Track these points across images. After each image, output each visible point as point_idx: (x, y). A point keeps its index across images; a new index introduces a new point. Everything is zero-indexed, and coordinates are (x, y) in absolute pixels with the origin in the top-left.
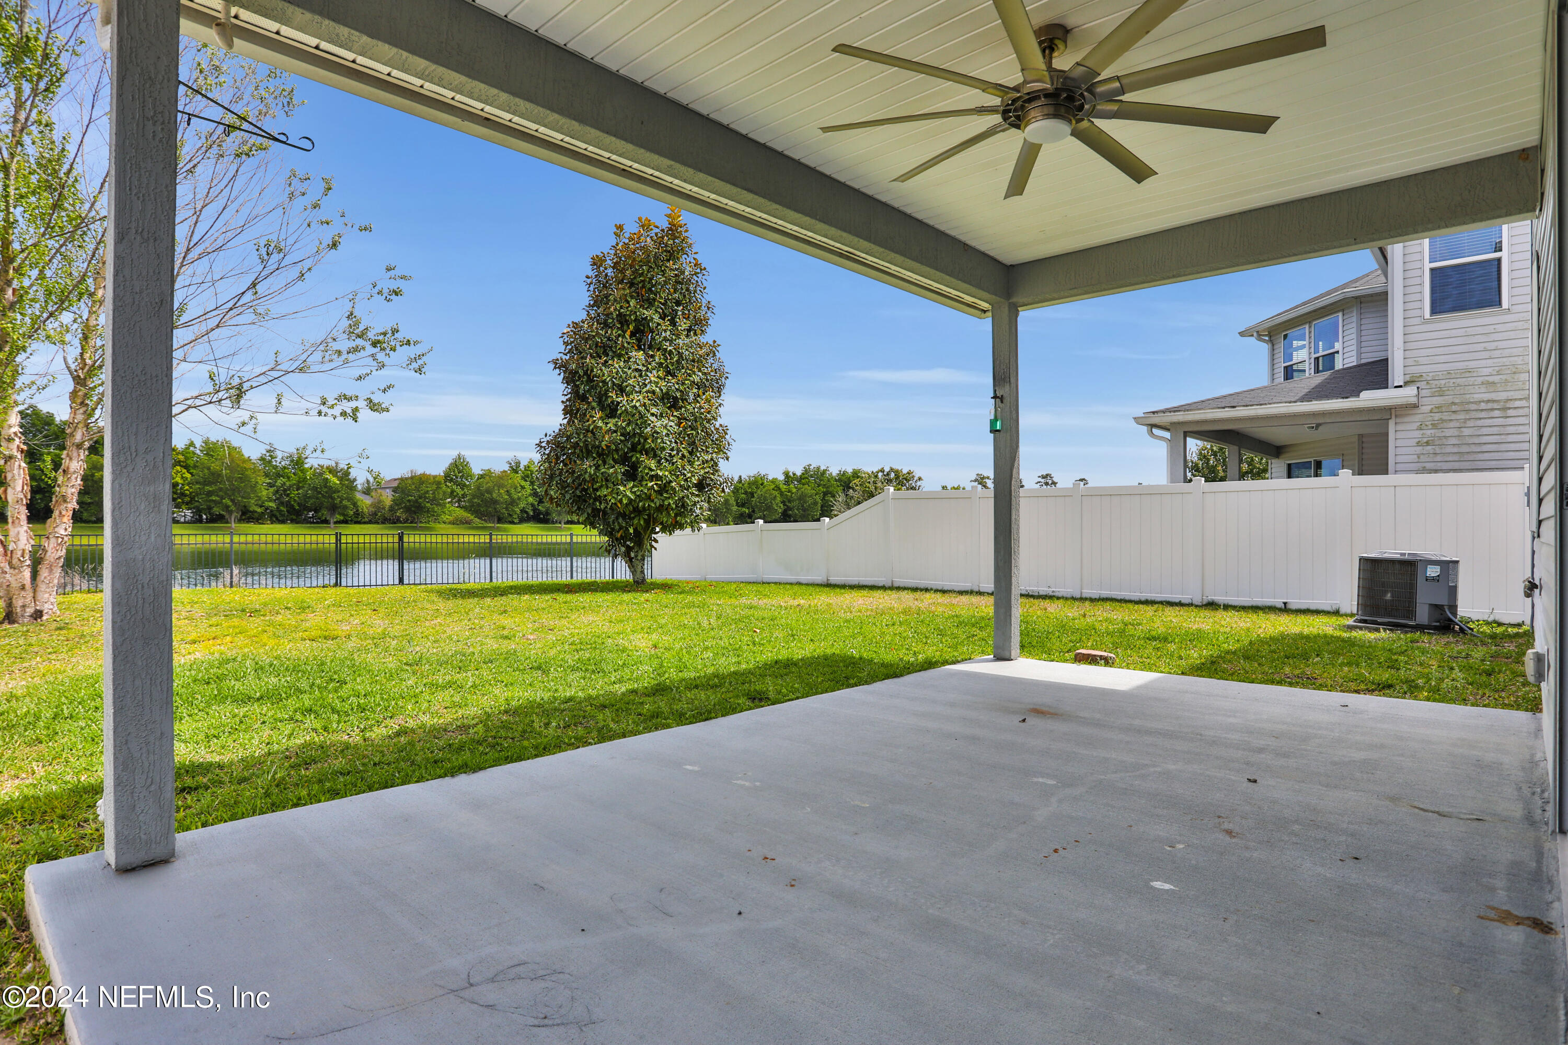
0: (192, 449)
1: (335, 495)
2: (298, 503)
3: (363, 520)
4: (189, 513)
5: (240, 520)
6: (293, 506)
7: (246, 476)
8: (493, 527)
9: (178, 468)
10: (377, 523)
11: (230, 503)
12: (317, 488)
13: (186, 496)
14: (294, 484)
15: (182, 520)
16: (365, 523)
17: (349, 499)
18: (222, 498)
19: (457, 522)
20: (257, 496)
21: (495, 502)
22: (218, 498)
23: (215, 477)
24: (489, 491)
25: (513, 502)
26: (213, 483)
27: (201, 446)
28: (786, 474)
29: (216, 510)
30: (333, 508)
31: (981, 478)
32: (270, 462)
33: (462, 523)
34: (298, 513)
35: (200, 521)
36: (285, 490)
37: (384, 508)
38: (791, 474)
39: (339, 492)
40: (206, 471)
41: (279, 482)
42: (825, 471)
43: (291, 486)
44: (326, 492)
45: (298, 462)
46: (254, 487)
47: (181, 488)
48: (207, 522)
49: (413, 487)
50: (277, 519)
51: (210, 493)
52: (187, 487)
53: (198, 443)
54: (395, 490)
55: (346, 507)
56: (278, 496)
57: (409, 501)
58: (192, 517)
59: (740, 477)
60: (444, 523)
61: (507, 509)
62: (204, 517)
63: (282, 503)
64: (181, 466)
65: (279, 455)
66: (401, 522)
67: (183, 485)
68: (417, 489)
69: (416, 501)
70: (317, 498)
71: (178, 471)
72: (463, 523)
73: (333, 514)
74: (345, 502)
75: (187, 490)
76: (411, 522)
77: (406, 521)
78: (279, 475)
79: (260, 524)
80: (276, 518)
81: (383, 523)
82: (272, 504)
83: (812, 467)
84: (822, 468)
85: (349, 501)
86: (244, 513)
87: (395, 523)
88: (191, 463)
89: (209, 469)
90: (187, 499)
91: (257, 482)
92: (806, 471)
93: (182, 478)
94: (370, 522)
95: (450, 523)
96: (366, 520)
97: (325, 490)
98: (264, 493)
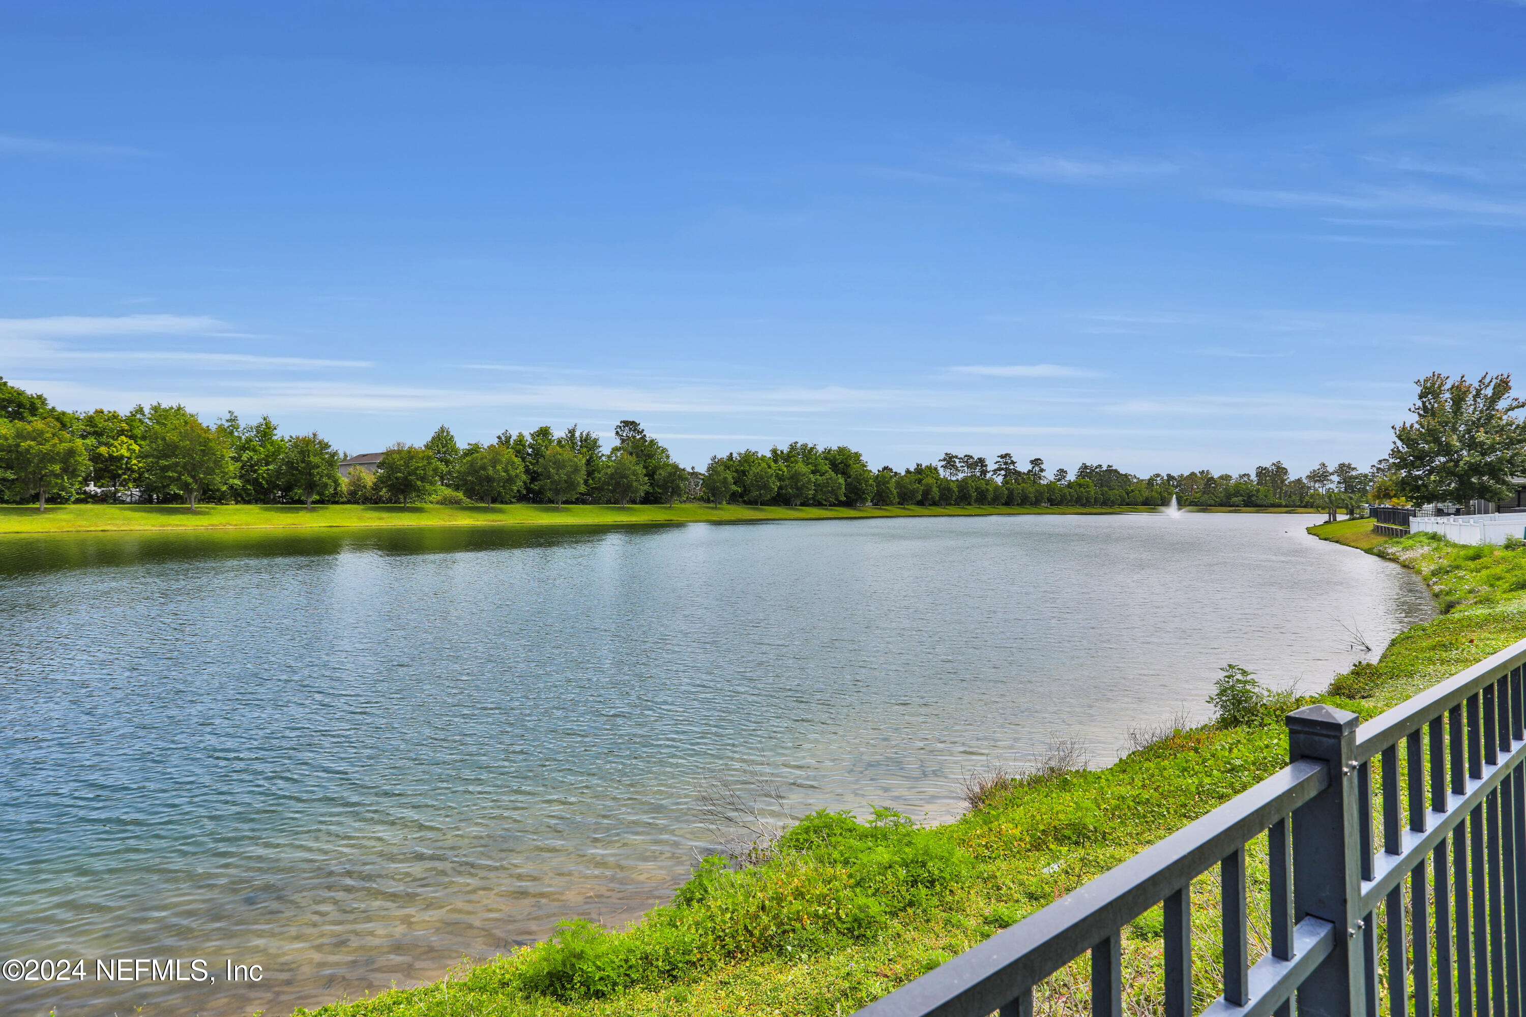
0: (138, 416)
1: (315, 471)
2: (267, 481)
3: (342, 500)
4: (136, 492)
5: (200, 501)
6: (261, 483)
7: (211, 448)
8: (487, 508)
9: (123, 438)
10: (357, 503)
11: (190, 480)
12: (292, 463)
13: (133, 471)
14: (263, 459)
15: (128, 500)
16: (343, 503)
17: (329, 476)
18: (180, 474)
19: (447, 502)
20: (223, 472)
21: (489, 479)
22: (175, 475)
23: (170, 450)
24: (484, 468)
25: (510, 480)
26: (169, 457)
27: (150, 413)
28: (774, 451)
29: (174, 489)
30: (311, 486)
31: (950, 458)
32: (232, 433)
33: (451, 503)
34: (266, 492)
35: (150, 501)
36: (252, 466)
37: (365, 487)
38: (779, 452)
39: (319, 467)
40: (160, 442)
41: (245, 457)
42: (812, 449)
43: (259, 461)
44: (304, 468)
45: (265, 431)
46: (218, 463)
47: (127, 463)
48: (158, 503)
49: (402, 462)
50: (243, 499)
51: (164, 469)
52: (134, 462)
53: (147, 410)
54: (380, 466)
55: (326, 485)
56: (243, 472)
57: (397, 478)
58: (140, 497)
59: (731, 454)
60: (432, 503)
61: (504, 487)
62: (155, 496)
63: (248, 481)
64: (126, 436)
65: (242, 424)
66: (384, 503)
67: (129, 458)
68: (407, 465)
69: (405, 478)
70: (293, 475)
71: (122, 442)
72: (453, 503)
73: (310, 494)
74: (325, 479)
75: (135, 465)
76: (395, 503)
77: (390, 501)
78: (243, 448)
79: (223, 504)
80: (240, 497)
81: (364, 503)
82: (237, 482)
83: (799, 445)
84: (810, 445)
85: (329, 478)
86: (204, 493)
87: (377, 503)
88: (138, 432)
89: (164, 439)
90: (135, 475)
91: (223, 456)
92: (793, 447)
93: (129, 449)
94: (349, 502)
95: (437, 503)
96: (345, 499)
97: (303, 465)
98: (231, 468)
